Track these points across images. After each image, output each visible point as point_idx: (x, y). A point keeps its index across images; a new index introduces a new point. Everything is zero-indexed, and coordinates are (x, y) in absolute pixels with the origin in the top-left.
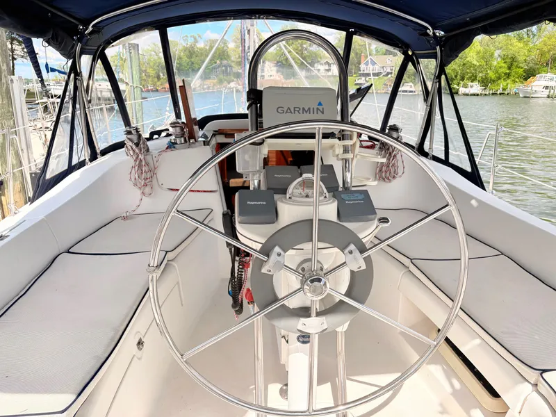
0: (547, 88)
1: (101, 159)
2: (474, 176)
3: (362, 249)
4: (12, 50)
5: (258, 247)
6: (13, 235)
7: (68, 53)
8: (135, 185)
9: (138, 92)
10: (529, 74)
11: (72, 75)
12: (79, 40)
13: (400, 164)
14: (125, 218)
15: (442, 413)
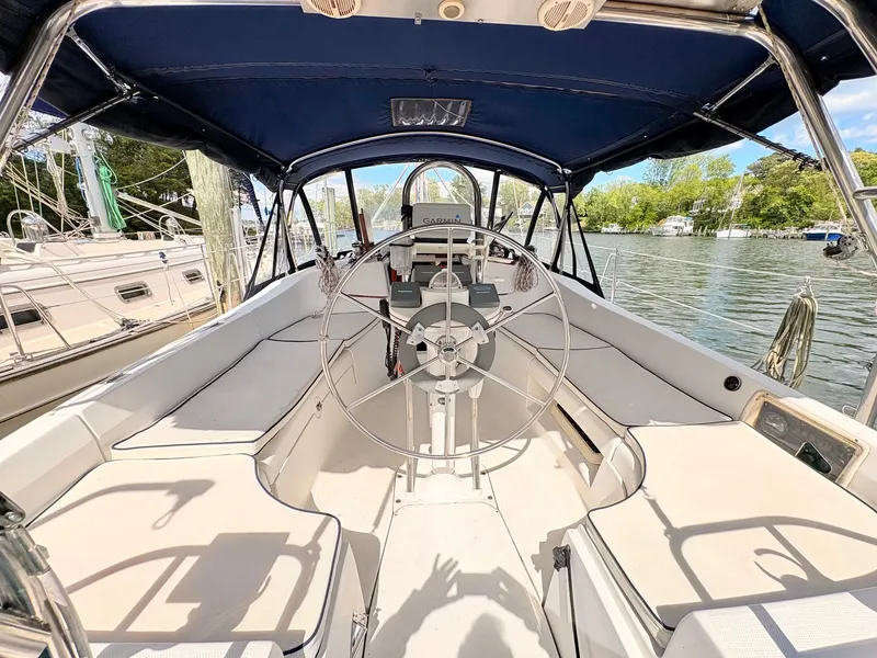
0: (676, 228)
1: (297, 272)
2: (595, 288)
3: (486, 327)
4: (240, 198)
5: (404, 324)
6: (226, 323)
7: (274, 189)
8: (323, 290)
9: (333, 226)
10: (662, 216)
11: (276, 206)
12: (282, 178)
13: (535, 277)
14: (314, 317)
15: (558, 467)
